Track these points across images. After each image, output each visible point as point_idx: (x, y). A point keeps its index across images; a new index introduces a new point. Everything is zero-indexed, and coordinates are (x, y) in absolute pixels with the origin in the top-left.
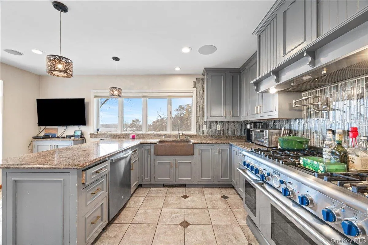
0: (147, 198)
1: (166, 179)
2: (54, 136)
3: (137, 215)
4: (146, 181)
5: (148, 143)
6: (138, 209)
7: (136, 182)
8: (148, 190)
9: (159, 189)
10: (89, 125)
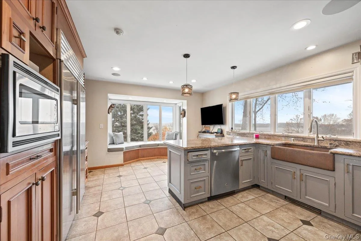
0: (256, 199)
1: (287, 190)
2: (208, 132)
3: (236, 205)
4: (263, 183)
5: (264, 143)
6: (240, 202)
7: (250, 179)
8: (263, 193)
9: (278, 198)
10: (226, 124)
